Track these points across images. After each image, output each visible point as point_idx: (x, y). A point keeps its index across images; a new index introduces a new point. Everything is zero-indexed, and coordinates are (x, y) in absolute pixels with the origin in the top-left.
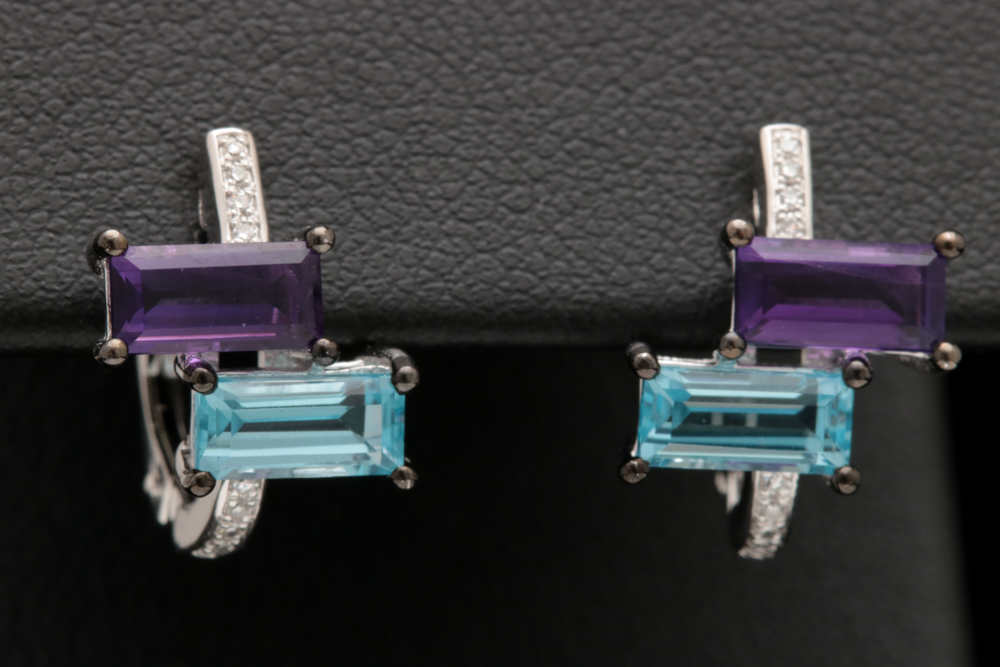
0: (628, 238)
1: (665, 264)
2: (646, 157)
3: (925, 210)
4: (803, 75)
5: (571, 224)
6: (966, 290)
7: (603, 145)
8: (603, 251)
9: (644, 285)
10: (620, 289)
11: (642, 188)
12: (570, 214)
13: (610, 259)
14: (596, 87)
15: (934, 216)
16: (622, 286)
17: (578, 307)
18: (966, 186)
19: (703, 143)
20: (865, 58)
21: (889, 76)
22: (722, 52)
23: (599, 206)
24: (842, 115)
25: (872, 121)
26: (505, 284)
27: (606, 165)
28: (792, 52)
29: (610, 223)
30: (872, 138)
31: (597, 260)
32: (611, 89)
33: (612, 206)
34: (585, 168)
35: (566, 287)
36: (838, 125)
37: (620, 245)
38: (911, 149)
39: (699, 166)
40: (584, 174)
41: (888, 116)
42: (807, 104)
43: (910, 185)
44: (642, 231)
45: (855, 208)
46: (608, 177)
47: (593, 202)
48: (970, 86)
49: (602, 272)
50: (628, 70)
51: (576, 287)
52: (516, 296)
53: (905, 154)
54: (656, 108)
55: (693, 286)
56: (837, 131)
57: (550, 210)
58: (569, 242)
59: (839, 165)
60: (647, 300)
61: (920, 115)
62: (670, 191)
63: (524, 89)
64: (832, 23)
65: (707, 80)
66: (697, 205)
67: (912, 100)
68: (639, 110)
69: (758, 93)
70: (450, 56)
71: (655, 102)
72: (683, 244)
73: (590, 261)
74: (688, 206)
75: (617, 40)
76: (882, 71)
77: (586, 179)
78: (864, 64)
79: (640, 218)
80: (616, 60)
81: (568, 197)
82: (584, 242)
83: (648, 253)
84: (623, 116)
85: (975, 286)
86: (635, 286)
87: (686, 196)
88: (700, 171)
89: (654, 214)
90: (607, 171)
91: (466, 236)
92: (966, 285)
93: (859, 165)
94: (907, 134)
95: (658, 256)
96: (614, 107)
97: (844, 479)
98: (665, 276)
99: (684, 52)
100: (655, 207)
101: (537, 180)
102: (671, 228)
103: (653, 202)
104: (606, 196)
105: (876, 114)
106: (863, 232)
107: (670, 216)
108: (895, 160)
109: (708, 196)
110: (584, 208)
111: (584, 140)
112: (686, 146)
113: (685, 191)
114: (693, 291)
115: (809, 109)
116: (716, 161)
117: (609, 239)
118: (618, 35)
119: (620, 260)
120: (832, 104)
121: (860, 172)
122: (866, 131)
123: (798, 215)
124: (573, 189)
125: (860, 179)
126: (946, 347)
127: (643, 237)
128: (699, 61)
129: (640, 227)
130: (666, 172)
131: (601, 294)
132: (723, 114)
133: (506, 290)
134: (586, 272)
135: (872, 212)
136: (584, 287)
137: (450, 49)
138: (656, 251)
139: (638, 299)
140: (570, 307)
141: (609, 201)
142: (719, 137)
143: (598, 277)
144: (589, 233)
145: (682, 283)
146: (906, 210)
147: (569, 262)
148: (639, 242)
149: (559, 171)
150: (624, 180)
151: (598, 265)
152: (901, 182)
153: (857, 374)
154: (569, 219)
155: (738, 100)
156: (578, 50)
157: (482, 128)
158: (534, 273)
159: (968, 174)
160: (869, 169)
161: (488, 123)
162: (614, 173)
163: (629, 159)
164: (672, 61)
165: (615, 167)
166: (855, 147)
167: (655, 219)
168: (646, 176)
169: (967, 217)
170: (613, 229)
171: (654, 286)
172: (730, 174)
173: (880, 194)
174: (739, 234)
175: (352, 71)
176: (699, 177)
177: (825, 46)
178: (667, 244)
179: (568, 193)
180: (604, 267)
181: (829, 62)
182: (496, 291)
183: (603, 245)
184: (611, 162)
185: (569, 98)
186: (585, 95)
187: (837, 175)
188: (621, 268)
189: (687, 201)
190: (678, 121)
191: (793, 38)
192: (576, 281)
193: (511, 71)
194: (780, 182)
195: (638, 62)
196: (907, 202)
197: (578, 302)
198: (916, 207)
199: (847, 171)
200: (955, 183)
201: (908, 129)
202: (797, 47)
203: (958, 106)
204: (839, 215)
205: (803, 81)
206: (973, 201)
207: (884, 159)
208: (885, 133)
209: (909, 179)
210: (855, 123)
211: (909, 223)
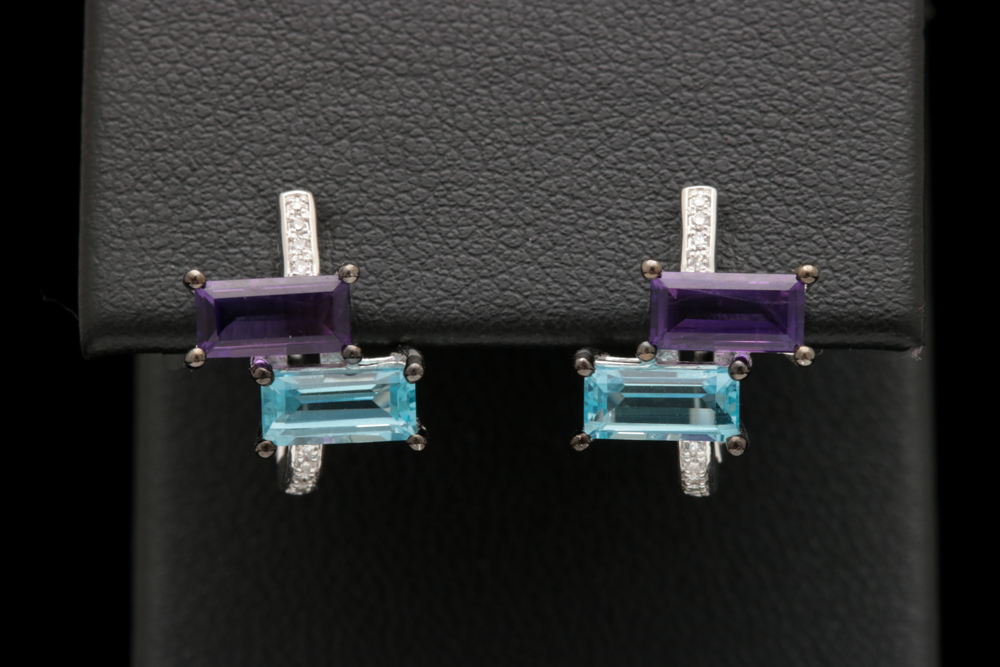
0: (592, 267)
1: (617, 286)
2: (609, 208)
3: (813, 245)
4: (730, 145)
5: (550, 257)
6: (836, 305)
7: (578, 198)
8: (572, 277)
9: (600, 301)
10: (583, 305)
11: (606, 230)
12: (550, 249)
13: (577, 283)
14: (577, 155)
15: (819, 250)
16: (584, 302)
17: (551, 318)
18: (844, 228)
19: (652, 196)
20: (778, 133)
21: (794, 146)
22: (671, 128)
23: (573, 244)
24: (757, 175)
25: (779, 179)
26: (498, 301)
27: (580, 213)
28: (723, 128)
29: (581, 256)
30: (777, 192)
31: (567, 283)
32: (589, 156)
33: (582, 243)
34: (564, 215)
35: (543, 303)
36: (753, 182)
37: (585, 272)
38: (806, 200)
39: (648, 213)
40: (563, 219)
41: (791, 176)
42: (732, 166)
43: (803, 227)
44: (602, 262)
45: (761, 244)
46: (581, 221)
47: (568, 240)
48: (853, 152)
49: (570, 292)
50: (602, 142)
51: (550, 303)
52: (506, 310)
53: (801, 204)
54: (620, 170)
55: (636, 302)
56: (751, 186)
57: (537, 246)
58: (548, 270)
59: (751, 212)
60: (602, 313)
61: (815, 174)
62: (625, 232)
63: (525, 157)
64: (755, 106)
65: (659, 150)
66: (644, 243)
67: (810, 163)
68: (608, 172)
69: (696, 159)
70: (471, 133)
71: (620, 166)
72: (631, 271)
73: (561, 284)
74: (636, 243)
75: (595, 120)
76: (788, 142)
77: (564, 223)
78: (776, 137)
79: (600, 252)
80: (595, 135)
81: (549, 237)
82: (560, 270)
83: (605, 278)
84: (596, 176)
85: (844, 302)
86: (594, 302)
87: (637, 236)
88: (647, 217)
89: (613, 249)
90: (580, 217)
91: (473, 266)
92: (837, 301)
93: (766, 212)
94: (804, 188)
95: (614, 280)
96: (589, 170)
97: (736, 445)
98: (617, 295)
99: (645, 128)
100: (613, 244)
101: (528, 224)
102: (624, 260)
103: (612, 241)
104: (578, 236)
105: (781, 174)
106: (764, 262)
107: (623, 250)
108: (792, 209)
109: (652, 236)
110: (562, 245)
111: (564, 194)
112: (640, 199)
113: (636, 232)
114: (635, 306)
115: (733, 170)
116: (661, 209)
117: (577, 268)
118: (595, 116)
119: (584, 283)
120: (749, 167)
121: (768, 217)
122: (774, 186)
124: (554, 231)
125: (765, 223)
126: (804, 349)
127: (602, 266)
128: (655, 135)
129: (600, 259)
130: (623, 218)
131: (569, 308)
132: (669, 174)
133: (499, 306)
134: (558, 292)
135: (772, 247)
136: (556, 304)
137: (473, 127)
138: (611, 276)
139: (595, 312)
140: (545, 318)
141: (580, 240)
142: (665, 191)
143: (567, 296)
144: (562, 263)
145: (629, 300)
146: (798, 245)
147: (547, 285)
148: (600, 270)
149: (545, 218)
150: (593, 224)
151: (567, 287)
152: (796, 225)
153: (740, 370)
154: (550, 253)
155: (680, 164)
156: (567, 128)
157: (492, 186)
158: (520, 293)
159: (847, 218)
160: (772, 216)
161: (496, 182)
162: (586, 219)
163: (598, 208)
164: (635, 136)
165: (586, 215)
166: (764, 198)
167: (613, 253)
168: (609, 221)
169: (843, 251)
170: (581, 260)
171: (608, 303)
172: (671, 219)
173: (779, 234)
174: (652, 270)
175: (400, 145)
176: (647, 221)
177: (749, 123)
178: (620, 271)
179: (550, 233)
180: (571, 289)
181: (750, 135)
182: (492, 306)
183: (573, 273)
184: (583, 210)
185: (556, 163)
186: (569, 161)
187: (749, 219)
188: (585, 289)
189: (637, 240)
190: (636, 179)
191: (726, 117)
192: (551, 299)
193: (516, 144)
194: (693, 229)
195: (610, 136)
196: (799, 240)
197: (551, 314)
198: (806, 243)
199: (757, 216)
200: (836, 225)
201: (805, 185)
202: (728, 124)
203: (844, 167)
204: (748, 249)
205: (731, 150)
206: (849, 238)
207: (784, 207)
208: (787, 188)
209: (802, 222)
210: (766, 181)
211: (799, 255)
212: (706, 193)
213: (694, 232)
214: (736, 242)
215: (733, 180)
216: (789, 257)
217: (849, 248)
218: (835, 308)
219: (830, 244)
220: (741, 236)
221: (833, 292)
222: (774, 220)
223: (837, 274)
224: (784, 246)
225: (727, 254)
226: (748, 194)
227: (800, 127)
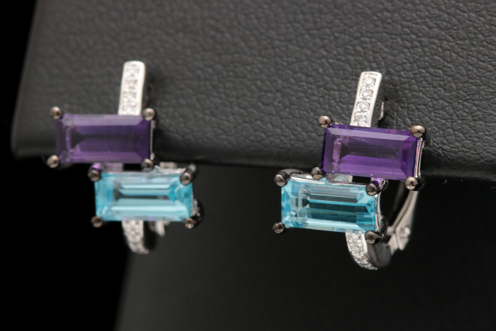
0: (311, 120)
2: (327, 83)
3: (444, 113)
4: (406, 47)
5: (287, 112)
7: (311, 76)
8: (298, 125)
9: (311, 141)
10: (301, 143)
11: (323, 97)
12: (287, 107)
13: (300, 129)
14: (315, 49)
15: (447, 116)
16: (302, 141)
17: (281, 150)
18: (465, 103)
20: (437, 41)
21: (444, 50)
22: (373, 35)
23: (302, 104)
24: (419, 67)
25: (431, 70)
26: (252, 138)
27: (309, 86)
28: (404, 36)
29: (305, 112)
30: (430, 79)
31: (294, 129)
32: (321, 50)
33: (307, 104)
34: (300, 86)
35: (277, 141)
36: (416, 72)
37: (306, 123)
38: (445, 85)
40: (299, 89)
41: (439, 69)
43: (441, 101)
45: (413, 111)
46: (309, 91)
47: (300, 102)
48: (480, 56)
49: (295, 135)
50: (331, 42)
51: (282, 141)
52: (255, 144)
54: (338, 60)
56: (414, 74)
57: (280, 105)
58: (284, 120)
59: (411, 90)
61: (454, 69)
62: (334, 99)
63: (284, 49)
64: (426, 24)
65: (364, 48)
67: (452, 62)
68: (331, 61)
69: (385, 55)
70: (255, 32)
71: (339, 57)
75: (329, 28)
76: (442, 47)
77: (300, 91)
78: (434, 44)
80: (327, 37)
81: (289, 99)
82: (291, 121)
84: (323, 63)
85: (456, 150)
86: (307, 142)
90: (309, 88)
91: (241, 115)
92: (453, 150)
93: (420, 91)
96: (320, 59)
97: (371, 237)
99: (359, 35)
101: (278, 91)
103: (325, 104)
104: (306, 100)
105: (434, 67)
110: (295, 105)
112: (347, 78)
113: (341, 99)
117: (301, 120)
118: (330, 25)
119: (304, 129)
120: (415, 62)
122: (428, 75)
123: (365, 114)
124: (292, 96)
125: (418, 97)
128: (363, 39)
129: (316, 115)
130: (335, 90)
131: (292, 145)
133: (252, 141)
134: (287, 134)
136: (285, 141)
137: (257, 29)
139: (307, 148)
141: (306, 102)
143: (292, 137)
144: (293, 116)
147: (282, 129)
148: (315, 122)
149: (289, 87)
150: (316, 93)
151: (294, 131)
152: (437, 100)
153: (373, 189)
154: (287, 110)
155: (375, 58)
157: (261, 66)
158: (265, 133)
159: (468, 97)
160: (423, 93)
161: (263, 63)
162: (312, 89)
164: (351, 39)
165: (313, 87)
166: (421, 82)
168: (326, 92)
169: (462, 118)
170: (305, 115)
173: (425, 105)
174: (326, 122)
175: (213, 38)
177: (420, 34)
179: (290, 97)
181: (420, 42)
182: (247, 141)
183: (298, 122)
184: (312, 84)
185: (301, 54)
187: (409, 95)
188: (304, 133)
189: (340, 104)
190: (346, 66)
191: (407, 30)
192: (282, 138)
193: (280, 40)
194: (361, 98)
195: (336, 38)
196: (437, 109)
197: (281, 148)
198: (441, 112)
199: (414, 93)
200: (461, 101)
201: (446, 75)
202: (407, 34)
203: (472, 65)
204: (405, 113)
205: (406, 50)
206: (467, 110)
207: (432, 89)
208: (435, 76)
209: (441, 98)
210: (424, 71)
211: (435, 119)
212: (374, 77)
213: (361, 100)
214: (400, 109)
215: (404, 70)
216: (428, 120)
217: (466, 116)
218: (451, 154)
219: (455, 113)
220: (403, 105)
221: (451, 143)
222: (424, 96)
223: (456, 133)
224: (427, 113)
225: (393, 116)
226: (412, 79)
227: (450, 39)
